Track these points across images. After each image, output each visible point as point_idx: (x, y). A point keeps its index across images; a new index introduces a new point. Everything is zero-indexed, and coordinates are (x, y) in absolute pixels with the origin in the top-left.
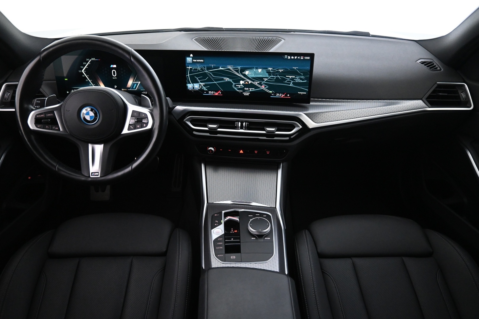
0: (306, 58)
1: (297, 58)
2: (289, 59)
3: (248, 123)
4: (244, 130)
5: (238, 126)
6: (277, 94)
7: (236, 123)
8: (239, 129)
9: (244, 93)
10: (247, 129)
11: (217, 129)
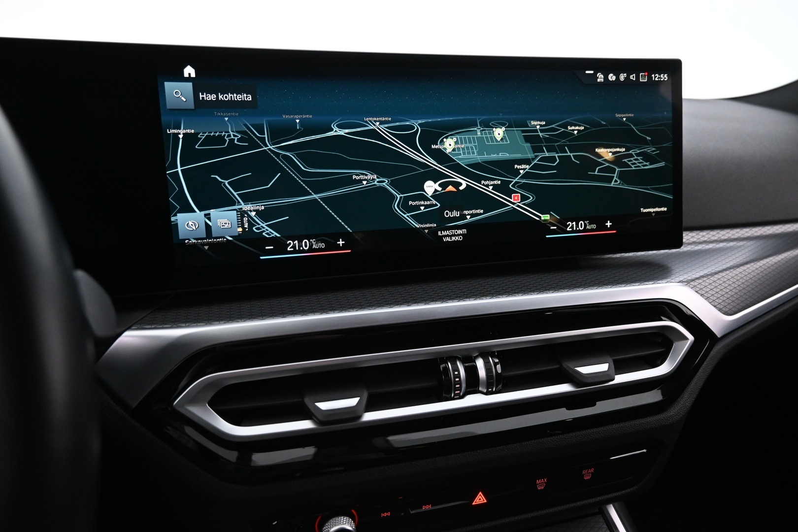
0: (656, 77)
1: (627, 78)
2: (600, 82)
3: (497, 357)
4: (486, 394)
5: (457, 379)
6: (569, 224)
7: (443, 368)
8: (461, 394)
9: (441, 233)
10: (498, 387)
11: (360, 417)
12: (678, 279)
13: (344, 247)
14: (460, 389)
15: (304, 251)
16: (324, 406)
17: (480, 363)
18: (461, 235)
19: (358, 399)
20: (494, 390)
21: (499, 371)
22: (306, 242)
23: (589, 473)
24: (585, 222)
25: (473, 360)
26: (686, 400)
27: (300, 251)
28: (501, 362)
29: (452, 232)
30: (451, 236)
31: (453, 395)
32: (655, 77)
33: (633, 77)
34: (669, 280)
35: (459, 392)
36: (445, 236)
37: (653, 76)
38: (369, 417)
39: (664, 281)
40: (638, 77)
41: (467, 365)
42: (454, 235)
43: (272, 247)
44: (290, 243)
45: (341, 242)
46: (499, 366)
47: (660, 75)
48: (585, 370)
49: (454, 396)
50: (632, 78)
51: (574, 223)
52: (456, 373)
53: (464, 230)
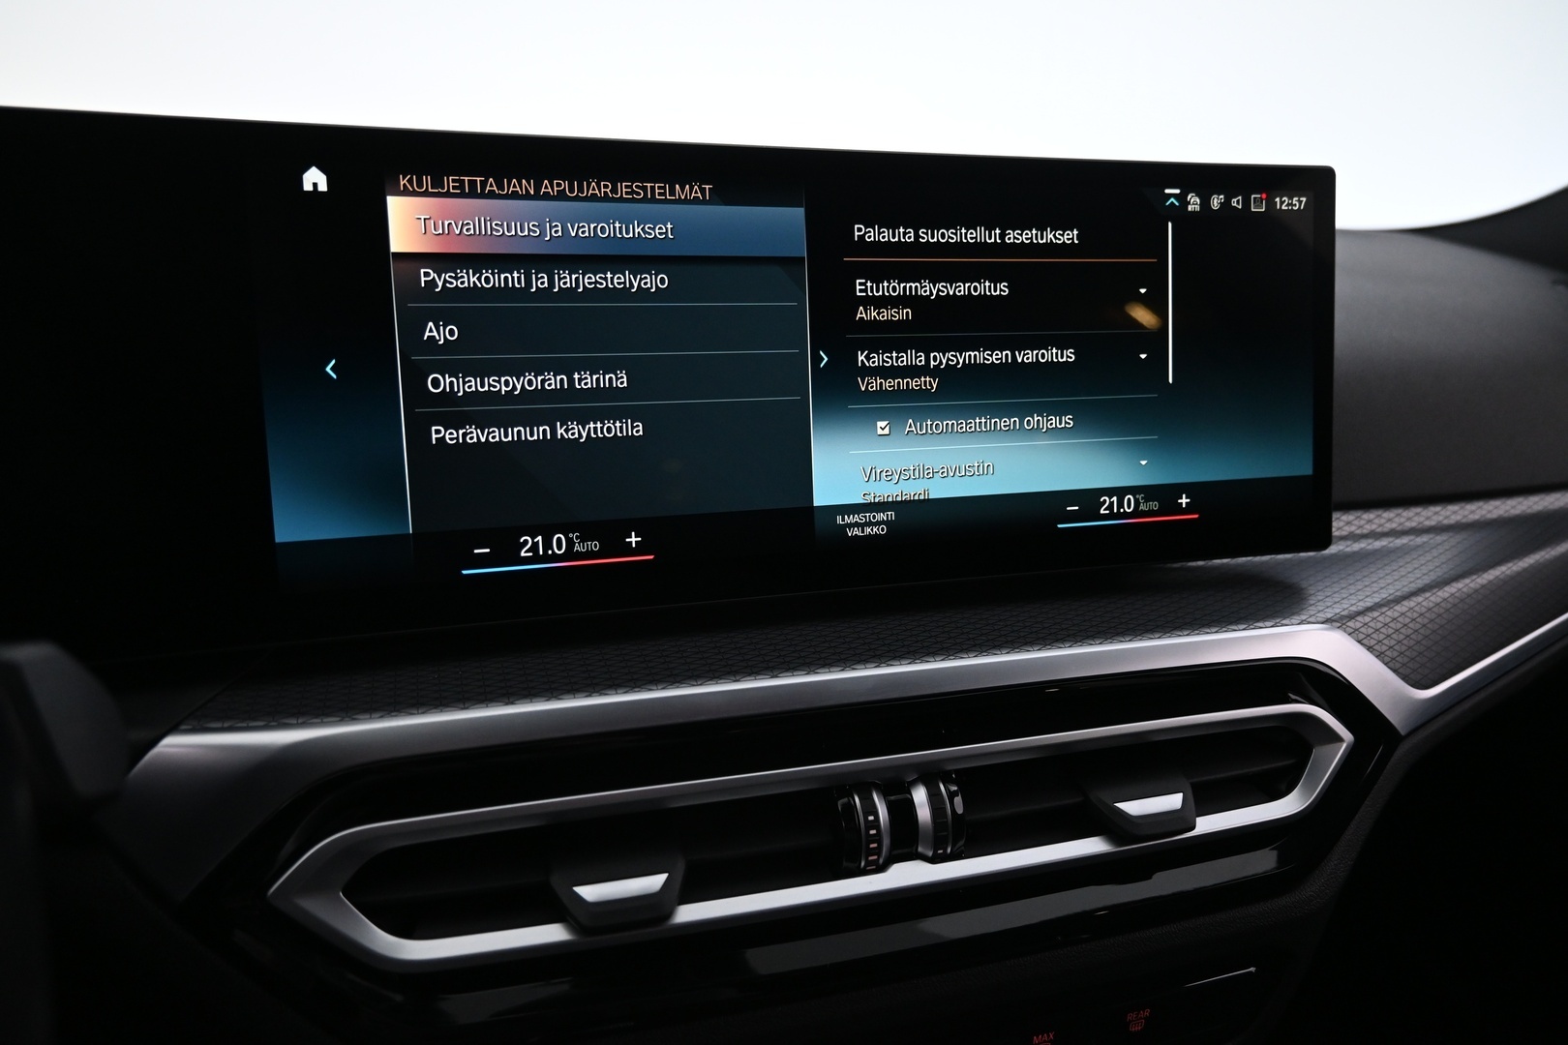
1: (1225, 205)
2: (1194, 212)
3: (954, 782)
4: (933, 860)
5: (873, 832)
6: (1105, 500)
7: (843, 805)
8: (881, 861)
9: (843, 520)
10: (957, 846)
11: (670, 914)
12: (1322, 616)
13: (640, 549)
14: (878, 851)
15: (555, 558)
16: (590, 892)
17: (920, 795)
18: (882, 522)
19: (664, 876)
20: (949, 850)
21: (960, 810)
22: (559, 539)
23: (1141, 1018)
24: (1137, 496)
25: (906, 789)
26: (1338, 864)
27: (546, 559)
28: (963, 791)
29: (865, 517)
30: (862, 526)
31: (863, 864)
32: (1282, 203)
33: (1236, 202)
34: (1304, 617)
35: (875, 857)
36: (851, 526)
37: (1278, 200)
38: (689, 913)
39: (1296, 619)
40: (1246, 203)
41: (892, 798)
42: (870, 524)
43: (488, 550)
44: (526, 542)
45: (633, 539)
46: (958, 800)
47: (1291, 198)
48: (1134, 808)
49: (865, 866)
50: (1235, 205)
51: (1115, 499)
52: (871, 818)
53: (889, 513)
